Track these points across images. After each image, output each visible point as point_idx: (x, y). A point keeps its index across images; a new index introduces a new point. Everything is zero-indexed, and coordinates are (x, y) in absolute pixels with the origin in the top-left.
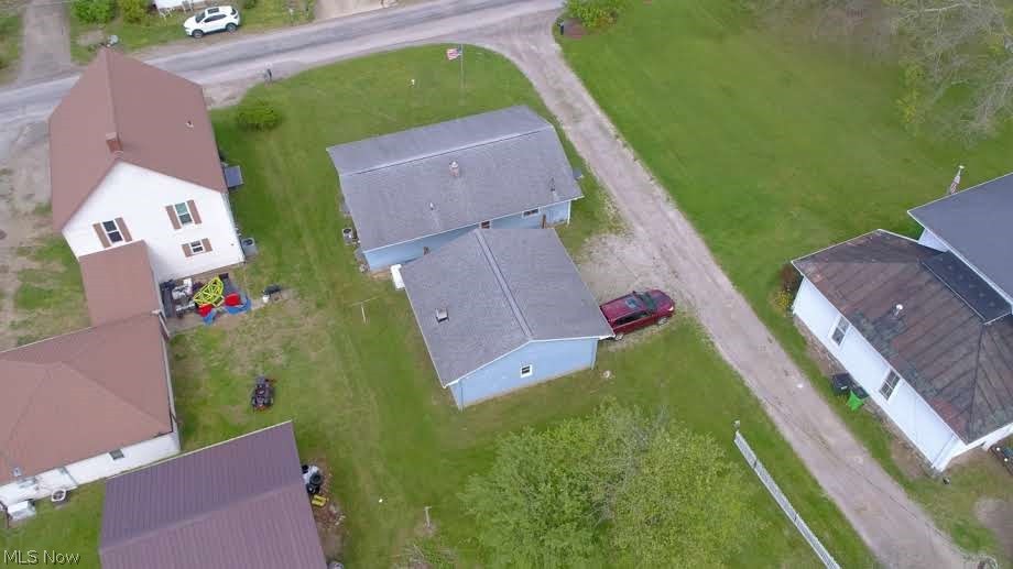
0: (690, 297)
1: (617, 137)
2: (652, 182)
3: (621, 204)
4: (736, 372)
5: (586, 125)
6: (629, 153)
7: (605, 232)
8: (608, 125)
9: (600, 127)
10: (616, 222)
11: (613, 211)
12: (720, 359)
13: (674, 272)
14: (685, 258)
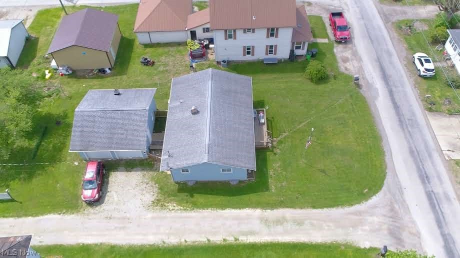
0: (90, 217)
1: (236, 240)
2: (183, 240)
3: (173, 214)
4: (38, 216)
5: (256, 225)
6: (217, 239)
7: (157, 196)
8: (251, 239)
9: (252, 233)
10: (162, 206)
11: (171, 208)
12: (50, 212)
13: (110, 218)
14: (116, 228)
